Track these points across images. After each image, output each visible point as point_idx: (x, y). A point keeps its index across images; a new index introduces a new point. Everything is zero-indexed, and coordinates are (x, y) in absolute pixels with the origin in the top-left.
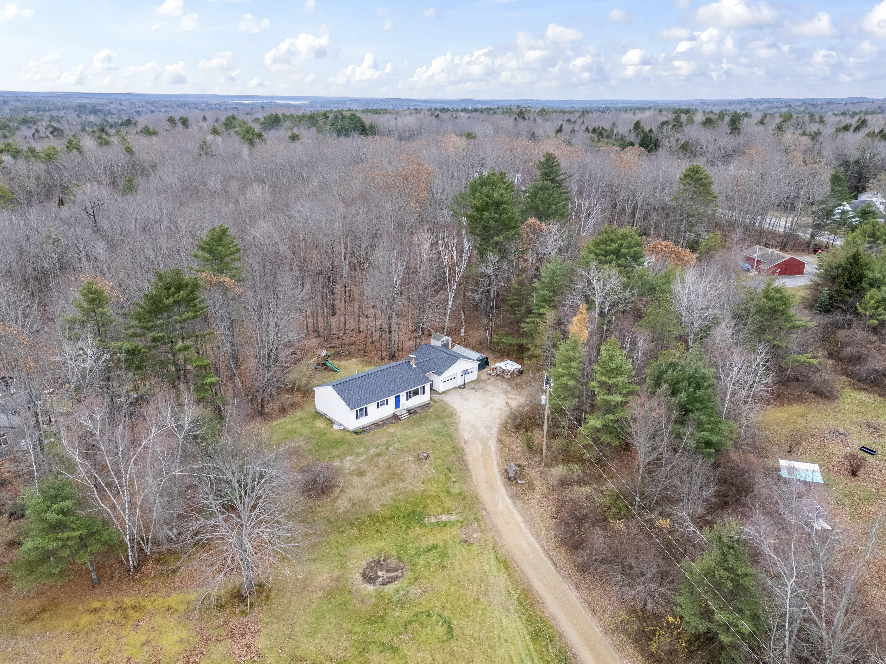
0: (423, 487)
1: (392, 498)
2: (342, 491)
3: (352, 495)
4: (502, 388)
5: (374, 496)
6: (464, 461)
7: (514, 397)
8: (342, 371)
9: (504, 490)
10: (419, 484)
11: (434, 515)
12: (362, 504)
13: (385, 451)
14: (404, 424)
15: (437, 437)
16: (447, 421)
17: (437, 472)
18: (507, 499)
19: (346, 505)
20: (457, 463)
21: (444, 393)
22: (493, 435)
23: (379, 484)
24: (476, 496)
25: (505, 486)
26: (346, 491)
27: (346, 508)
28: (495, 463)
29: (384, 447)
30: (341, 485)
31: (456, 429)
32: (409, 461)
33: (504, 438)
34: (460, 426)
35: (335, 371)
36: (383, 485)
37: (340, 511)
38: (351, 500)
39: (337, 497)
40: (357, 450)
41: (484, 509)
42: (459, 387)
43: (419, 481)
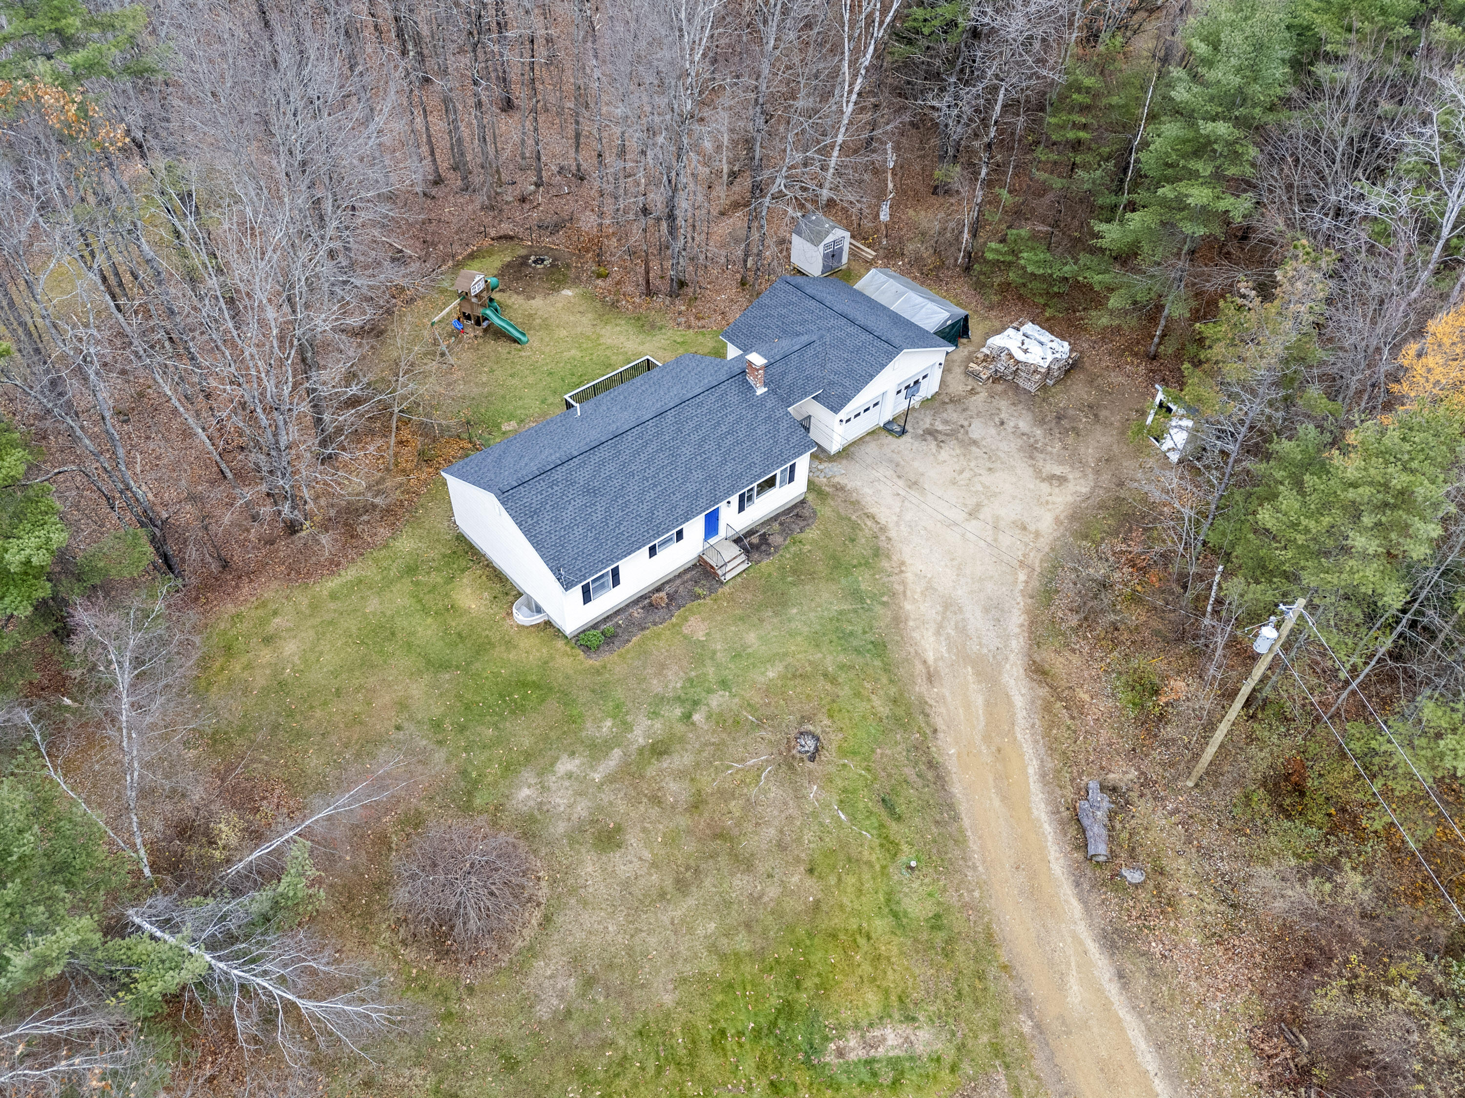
0: (812, 889)
1: (713, 949)
2: (547, 920)
3: (580, 935)
4: (1018, 434)
5: (653, 941)
6: (932, 765)
7: (1058, 470)
8: (533, 340)
9: (1076, 908)
10: (795, 879)
11: (857, 1027)
12: (615, 978)
13: (680, 728)
14: (731, 598)
15: (843, 658)
16: (864, 581)
17: (853, 818)
18: (1093, 947)
19: (561, 983)
20: (910, 772)
21: (846, 453)
22: (1014, 644)
23: (669, 883)
24: (989, 937)
25: (1077, 884)
26: (559, 919)
27: (561, 997)
28: (1033, 769)
29: (678, 712)
30: (543, 892)
31: (898, 620)
32: (760, 769)
33: (1048, 656)
34: (908, 606)
35: (515, 341)
36: (682, 886)
37: (543, 1012)
38: (576, 961)
39: (530, 948)
40: (590, 730)
41: (1024, 1002)
42: (887, 428)
43: (798, 860)
